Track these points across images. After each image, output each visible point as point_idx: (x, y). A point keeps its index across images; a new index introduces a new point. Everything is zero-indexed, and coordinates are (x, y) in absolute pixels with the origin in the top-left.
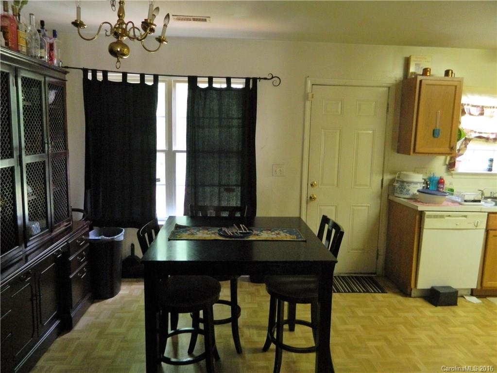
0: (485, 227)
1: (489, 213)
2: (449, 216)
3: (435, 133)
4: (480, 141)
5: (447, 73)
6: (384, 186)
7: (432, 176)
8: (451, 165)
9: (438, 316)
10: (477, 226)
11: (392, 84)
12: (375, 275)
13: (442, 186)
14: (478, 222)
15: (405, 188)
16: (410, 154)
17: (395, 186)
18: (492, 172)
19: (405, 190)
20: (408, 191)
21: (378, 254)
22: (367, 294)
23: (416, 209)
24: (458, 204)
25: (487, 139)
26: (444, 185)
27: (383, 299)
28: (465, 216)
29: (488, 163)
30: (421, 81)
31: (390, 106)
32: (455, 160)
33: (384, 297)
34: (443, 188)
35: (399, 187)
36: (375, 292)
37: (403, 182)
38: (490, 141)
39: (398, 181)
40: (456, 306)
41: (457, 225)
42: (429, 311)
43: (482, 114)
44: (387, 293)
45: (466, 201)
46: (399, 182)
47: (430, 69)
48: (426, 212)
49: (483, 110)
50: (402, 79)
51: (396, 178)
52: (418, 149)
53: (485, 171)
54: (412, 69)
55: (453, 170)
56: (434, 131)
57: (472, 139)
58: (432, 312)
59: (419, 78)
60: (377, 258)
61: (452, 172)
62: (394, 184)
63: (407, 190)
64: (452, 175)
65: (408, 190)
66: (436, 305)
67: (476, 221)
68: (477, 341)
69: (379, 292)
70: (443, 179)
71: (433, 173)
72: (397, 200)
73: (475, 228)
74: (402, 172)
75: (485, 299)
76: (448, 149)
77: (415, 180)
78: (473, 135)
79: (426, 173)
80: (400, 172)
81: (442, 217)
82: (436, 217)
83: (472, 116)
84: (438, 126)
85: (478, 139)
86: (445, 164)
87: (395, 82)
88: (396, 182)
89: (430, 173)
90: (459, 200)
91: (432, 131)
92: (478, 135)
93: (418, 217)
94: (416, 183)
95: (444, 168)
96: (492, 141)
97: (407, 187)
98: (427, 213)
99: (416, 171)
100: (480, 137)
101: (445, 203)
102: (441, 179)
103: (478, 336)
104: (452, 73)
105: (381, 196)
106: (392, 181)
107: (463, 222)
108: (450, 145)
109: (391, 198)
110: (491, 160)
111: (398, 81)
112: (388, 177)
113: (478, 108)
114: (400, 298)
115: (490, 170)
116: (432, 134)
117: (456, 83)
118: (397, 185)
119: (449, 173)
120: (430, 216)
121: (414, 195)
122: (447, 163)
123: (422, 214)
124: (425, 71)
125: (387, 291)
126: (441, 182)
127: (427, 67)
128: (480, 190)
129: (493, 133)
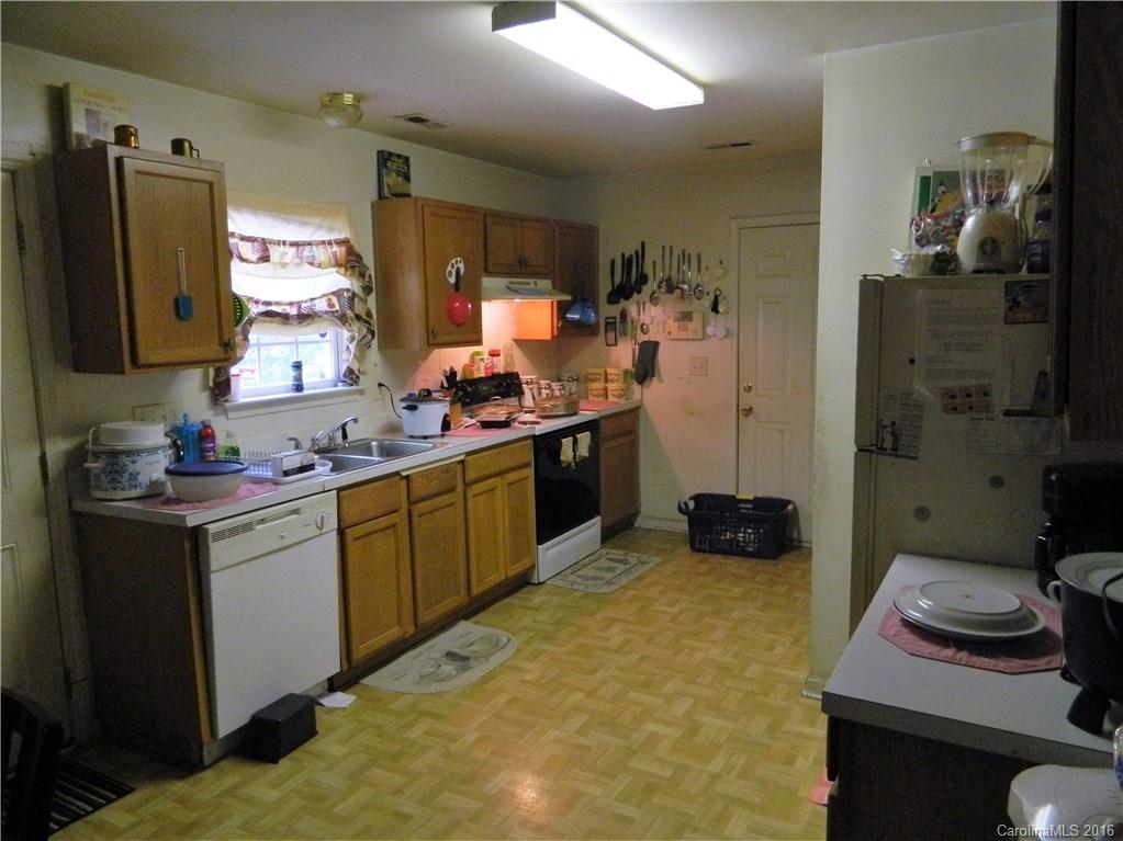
0: (336, 526)
1: (340, 490)
2: (262, 521)
3: (181, 308)
4: (272, 322)
5: (178, 146)
6: (50, 475)
7: (180, 422)
8: (220, 389)
9: (292, 791)
10: (321, 529)
11: (22, 161)
12: (75, 746)
13: (212, 445)
14: (322, 517)
15: (124, 472)
16: (122, 372)
17: (89, 470)
18: (305, 392)
19: (126, 476)
20: (136, 479)
21: (68, 683)
22: (77, 825)
23: (182, 525)
24: (271, 486)
25: (285, 318)
26: (213, 442)
27: (131, 819)
28: (296, 511)
29: (292, 373)
30: (119, 161)
31: (26, 230)
32: (227, 373)
33: (129, 810)
34: (213, 449)
35: (104, 471)
36: (97, 807)
37: (114, 454)
38: (292, 321)
39: (96, 455)
40: (316, 738)
41: (282, 537)
42: (265, 784)
43: (265, 259)
44: (132, 790)
45: (286, 473)
46: (103, 457)
47: (136, 130)
48: (206, 526)
49: (267, 249)
50: (49, 152)
51: (90, 447)
52: (144, 355)
53: (288, 392)
54: (79, 126)
55: (225, 401)
56: (176, 301)
57: (255, 319)
58: (274, 786)
59: (113, 152)
60: (69, 694)
61: (227, 404)
62: (87, 465)
63: (131, 474)
64: (226, 411)
65: (134, 476)
66: (275, 760)
67: (320, 517)
68: (405, 810)
69: (109, 801)
70: (209, 427)
71: (185, 416)
72: (101, 509)
73: (318, 532)
74: (103, 426)
75: (356, 687)
76: (218, 348)
77: (148, 443)
78: (254, 310)
79: (164, 417)
80: (96, 425)
81: (248, 527)
82: (234, 532)
83: (245, 264)
84: (184, 289)
85: (268, 319)
86: (206, 387)
87: (28, 157)
88: (90, 458)
89: (175, 417)
90: (269, 474)
91: (172, 303)
92: (263, 308)
93: (187, 545)
94: (153, 450)
95: (204, 397)
96: (295, 322)
97: (131, 468)
98: (212, 528)
99: (140, 414)
100: (268, 314)
101: (243, 489)
102: (206, 426)
103: (399, 792)
104: (191, 148)
105: (46, 508)
106: (76, 458)
107: (294, 527)
108: (221, 337)
109: (79, 506)
110: (298, 366)
111: (39, 158)
112: (57, 448)
113: (256, 244)
114: (179, 787)
115: (299, 388)
116: (173, 311)
117: (209, 176)
118: (93, 465)
119: (219, 408)
120: (220, 536)
121: (154, 484)
122: (211, 384)
123: (198, 534)
124: (123, 135)
125: (134, 786)
126: (205, 434)
127: (127, 123)
128: (291, 439)
129: (291, 304)
